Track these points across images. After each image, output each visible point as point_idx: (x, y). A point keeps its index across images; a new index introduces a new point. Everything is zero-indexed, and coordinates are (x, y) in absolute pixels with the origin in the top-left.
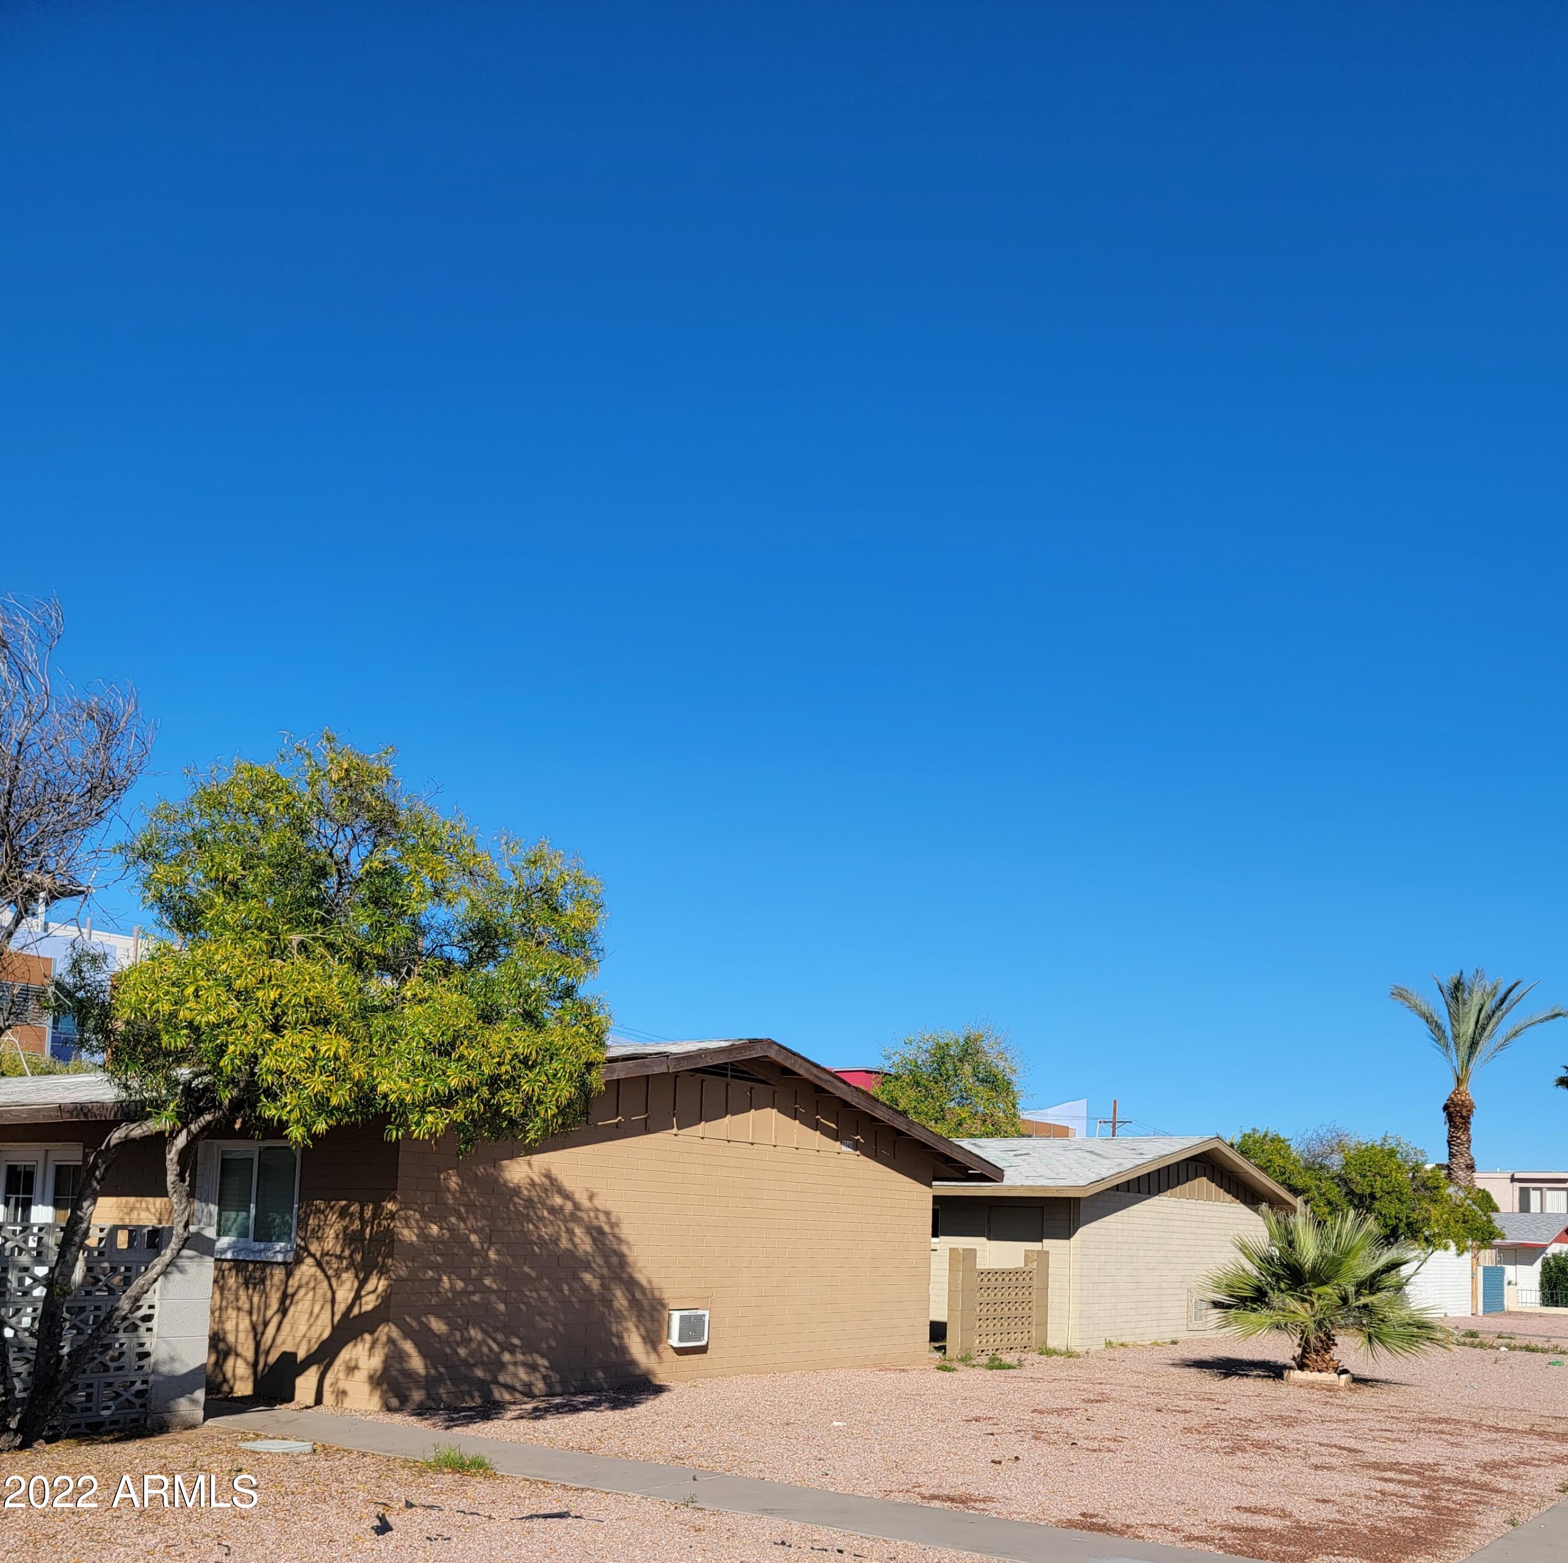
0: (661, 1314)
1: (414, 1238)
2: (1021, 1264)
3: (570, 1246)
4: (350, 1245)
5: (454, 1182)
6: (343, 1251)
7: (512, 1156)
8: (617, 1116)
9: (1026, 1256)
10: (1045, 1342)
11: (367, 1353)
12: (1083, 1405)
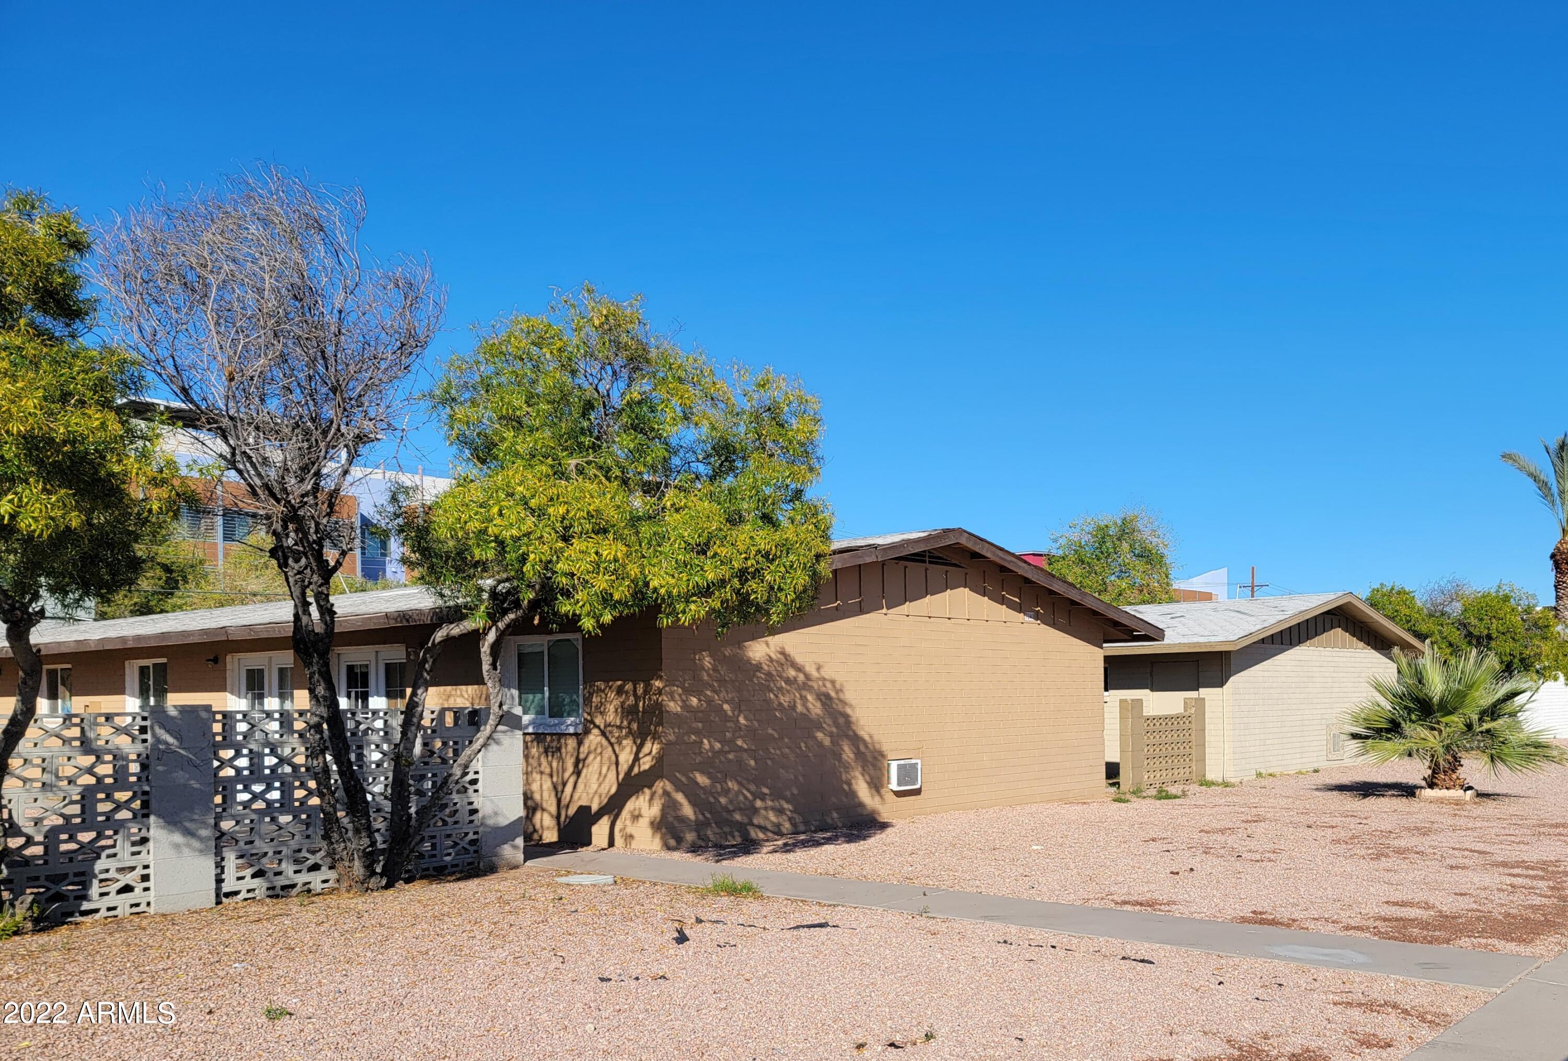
0: (882, 763)
1: (679, 709)
2: (1182, 711)
3: (805, 711)
4: (627, 716)
5: (707, 662)
6: (622, 722)
7: (754, 638)
8: (837, 600)
9: (1185, 703)
10: (1204, 776)
11: (647, 804)
12: (1244, 825)
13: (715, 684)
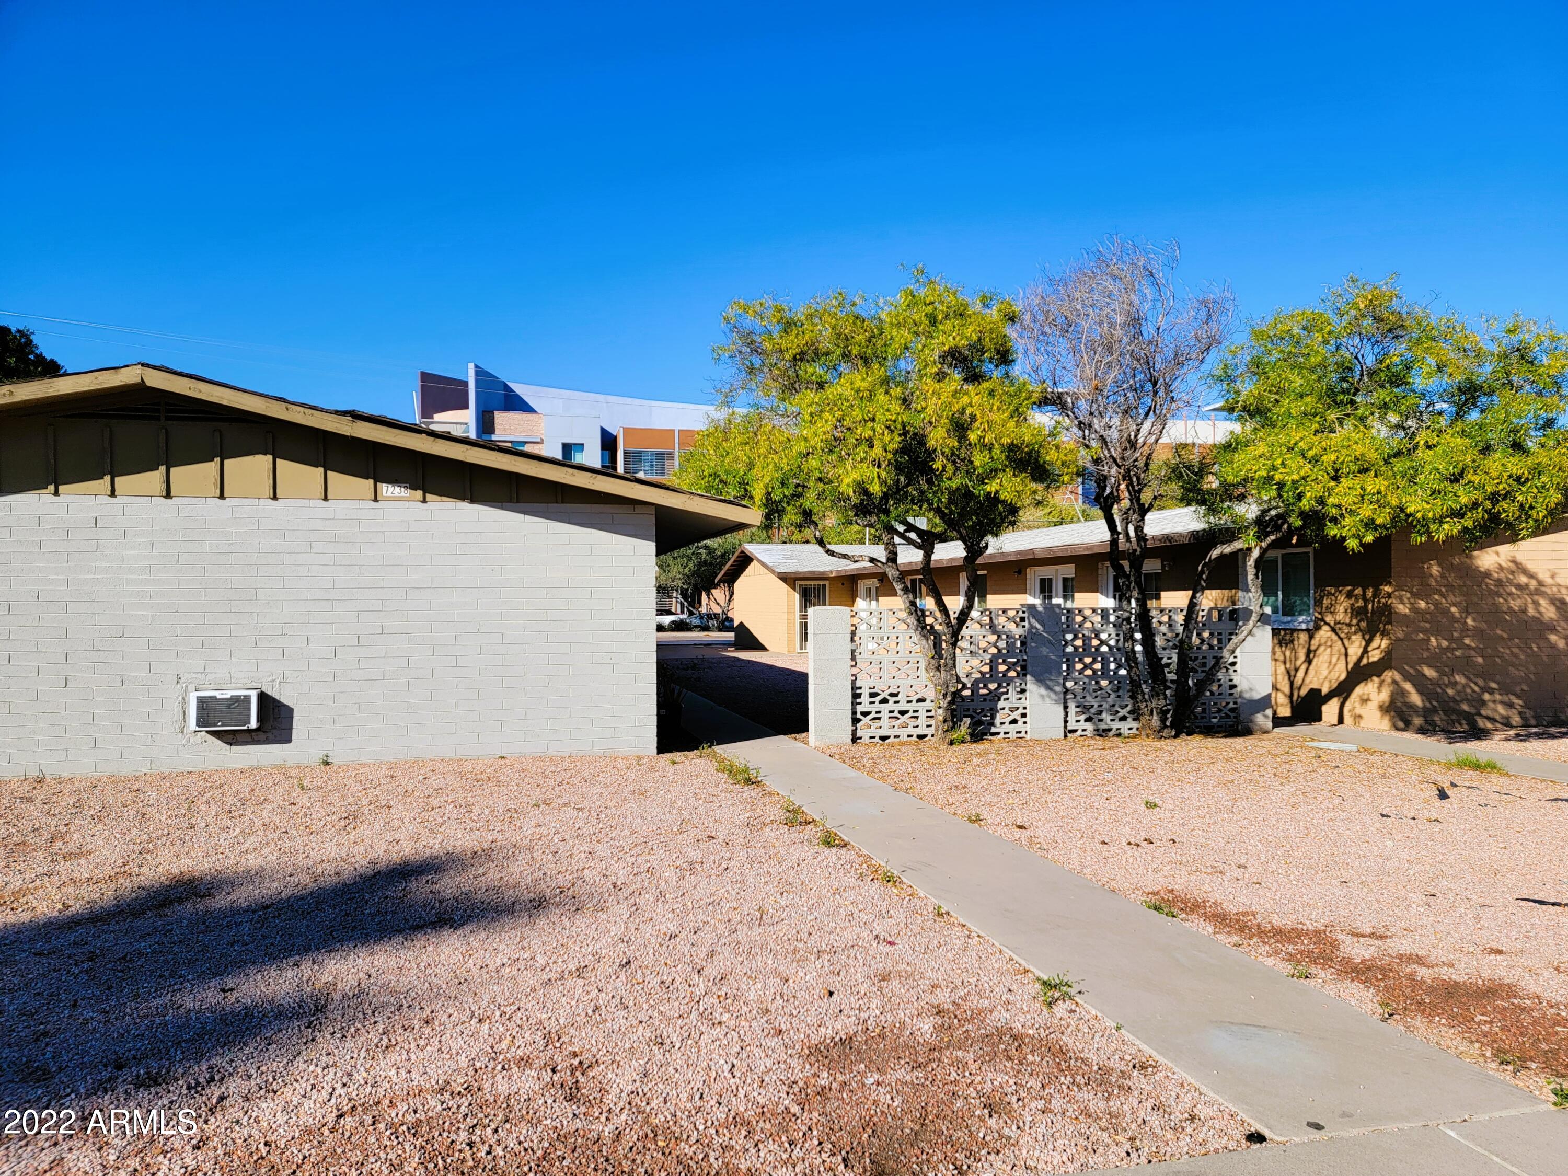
1: (1407, 611)
3: (1536, 614)
4: (1357, 616)
5: (1435, 569)
6: (1351, 621)
11: (1376, 691)
13: (1443, 590)
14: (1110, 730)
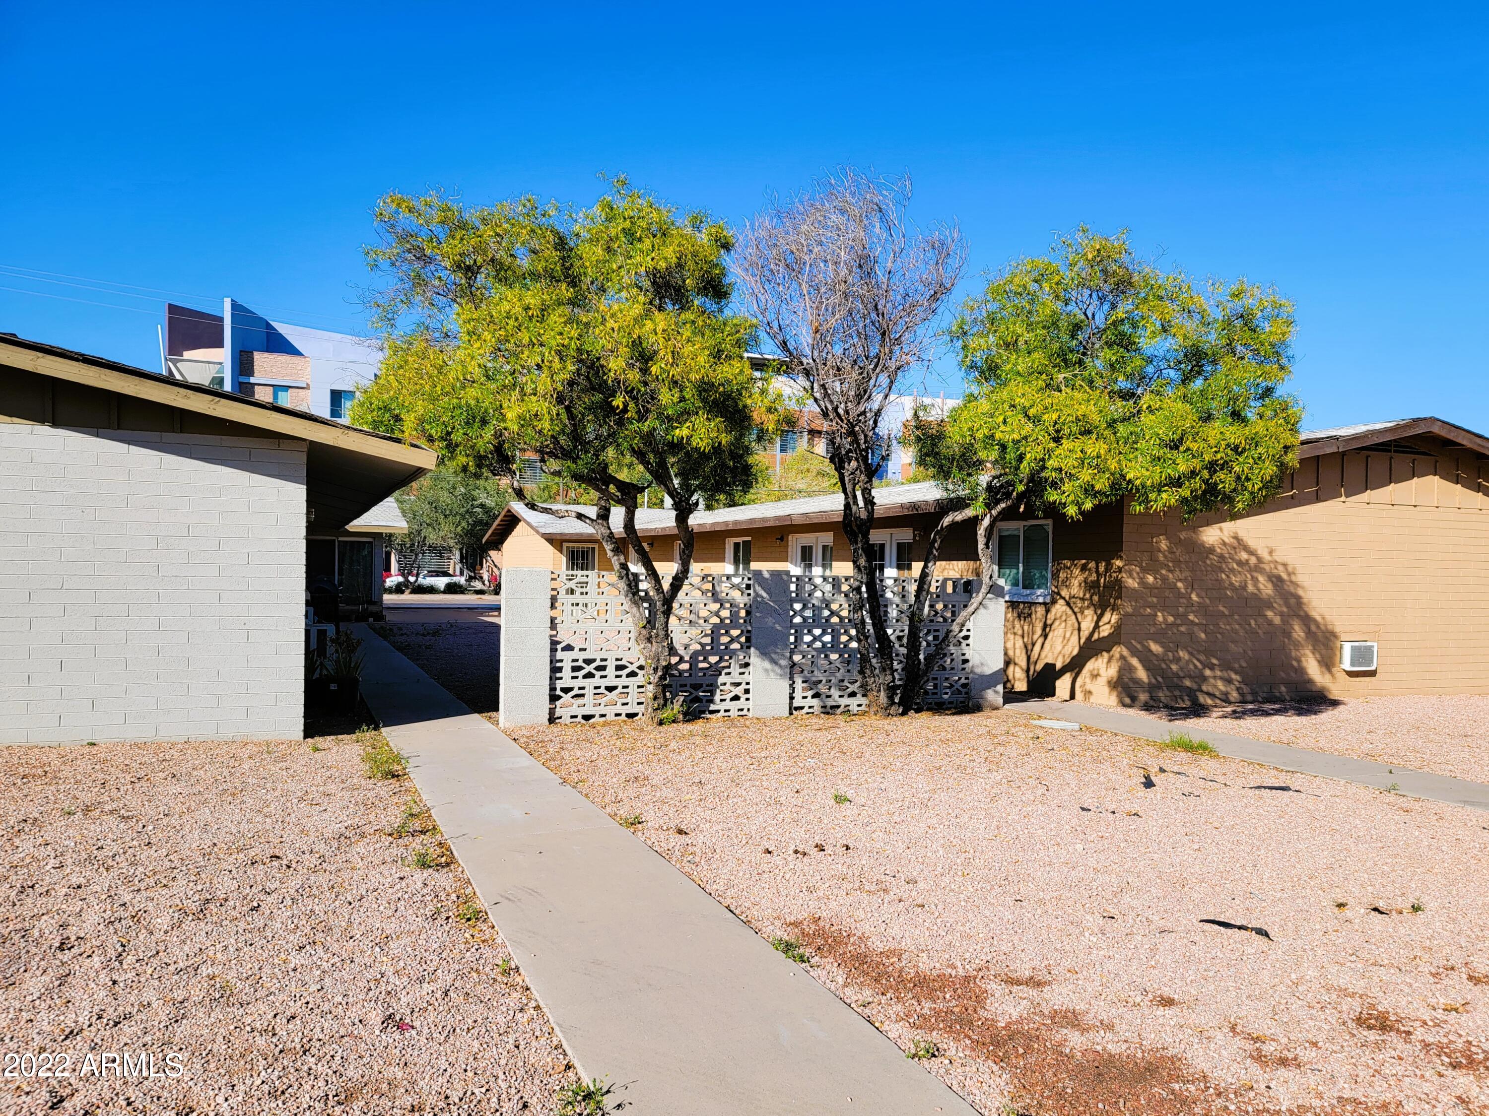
0: (1333, 644)
1: (1136, 585)
3: (1255, 591)
4: (1090, 591)
5: (1164, 544)
6: (1085, 595)
7: (1208, 524)
8: (1295, 489)
11: (1105, 666)
13: (1170, 564)
14: (838, 707)
